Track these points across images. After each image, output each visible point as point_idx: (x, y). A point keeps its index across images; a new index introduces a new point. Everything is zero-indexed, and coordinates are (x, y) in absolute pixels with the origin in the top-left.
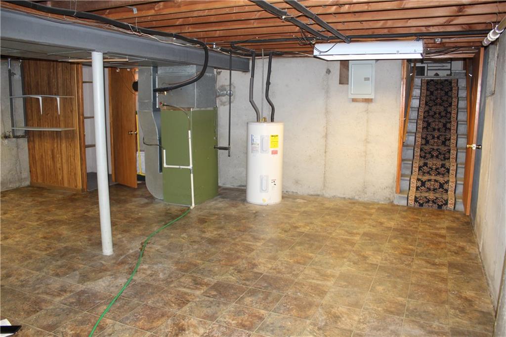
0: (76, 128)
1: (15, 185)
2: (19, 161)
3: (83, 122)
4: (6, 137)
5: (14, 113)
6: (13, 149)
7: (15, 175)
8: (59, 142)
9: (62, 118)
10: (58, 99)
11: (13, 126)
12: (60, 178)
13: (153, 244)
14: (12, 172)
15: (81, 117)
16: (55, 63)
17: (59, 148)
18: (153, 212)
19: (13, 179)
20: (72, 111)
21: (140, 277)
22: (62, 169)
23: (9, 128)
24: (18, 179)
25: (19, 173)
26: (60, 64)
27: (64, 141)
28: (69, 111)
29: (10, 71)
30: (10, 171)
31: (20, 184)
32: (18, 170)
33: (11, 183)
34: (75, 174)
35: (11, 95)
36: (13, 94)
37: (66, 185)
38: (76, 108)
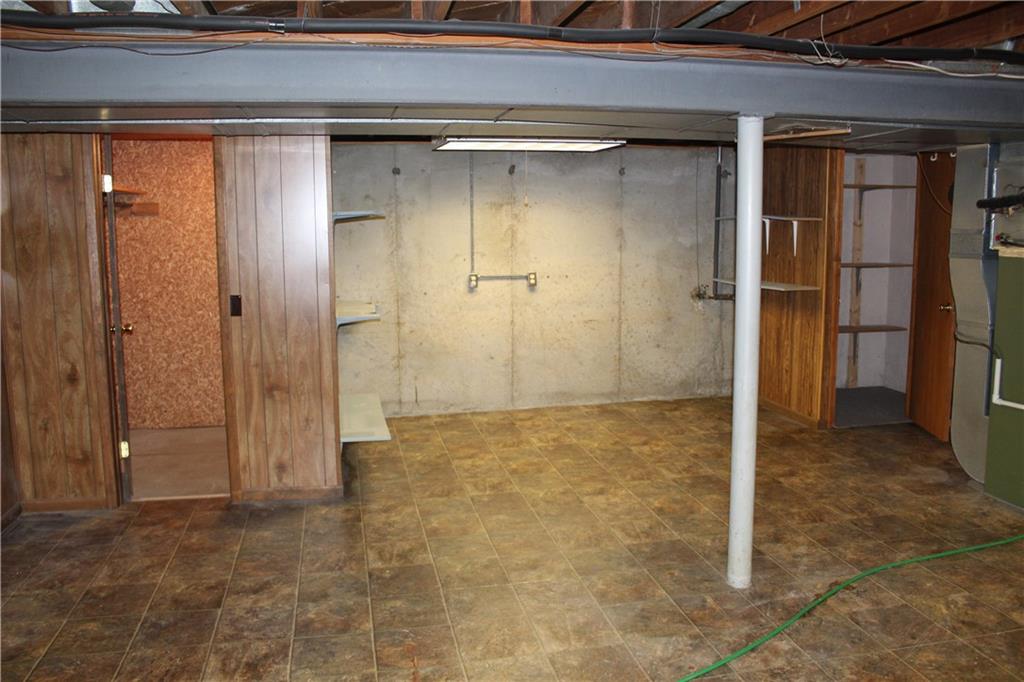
0: (822, 287)
1: (708, 391)
2: (722, 344)
3: (838, 275)
4: (700, 296)
5: (720, 250)
6: (712, 321)
7: (711, 370)
8: (791, 313)
9: (799, 265)
10: (795, 223)
11: (716, 275)
12: (786, 390)
13: (858, 594)
14: (706, 365)
15: (835, 264)
16: (795, 150)
17: (789, 327)
18: (934, 511)
19: (705, 378)
20: (816, 252)
21: (747, 668)
22: (790, 371)
23: (707, 278)
24: (716, 380)
25: (719, 369)
26: (803, 150)
27: (798, 314)
28: (812, 249)
29: (719, 167)
30: (701, 363)
31: (718, 390)
32: (718, 362)
33: (700, 384)
34: (811, 387)
35: (718, 215)
36: (721, 214)
37: (794, 408)
38: (824, 244)
